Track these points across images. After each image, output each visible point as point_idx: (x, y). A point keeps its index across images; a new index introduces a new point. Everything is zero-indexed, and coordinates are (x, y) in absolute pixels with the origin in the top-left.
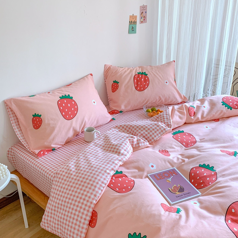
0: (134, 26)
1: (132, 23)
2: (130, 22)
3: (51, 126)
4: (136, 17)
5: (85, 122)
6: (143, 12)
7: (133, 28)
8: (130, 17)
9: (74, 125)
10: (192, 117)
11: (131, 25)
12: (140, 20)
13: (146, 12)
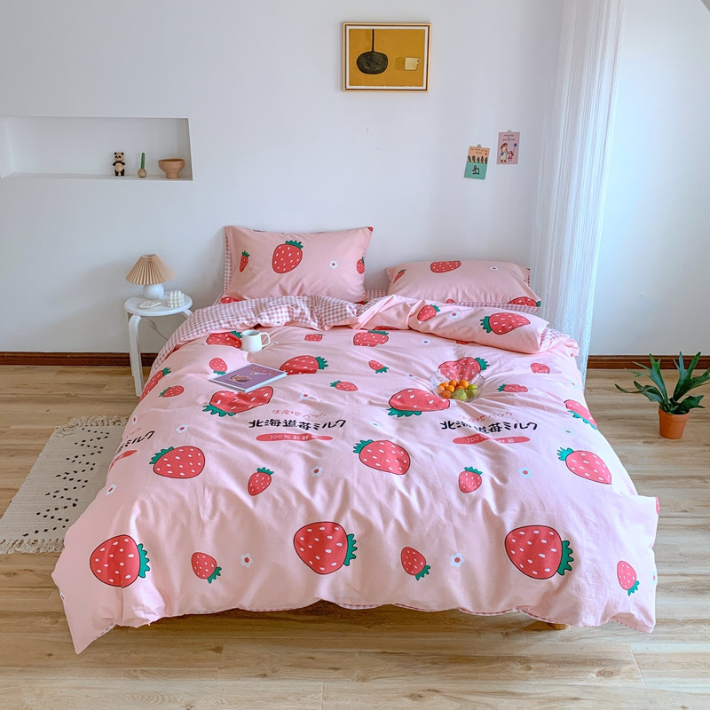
0: (478, 165)
1: (474, 160)
2: (469, 157)
3: (253, 272)
4: (487, 151)
5: (302, 286)
6: (505, 144)
7: (475, 169)
8: (471, 149)
9: (282, 281)
10: (420, 322)
11: (473, 164)
12: (498, 158)
13: (515, 145)
